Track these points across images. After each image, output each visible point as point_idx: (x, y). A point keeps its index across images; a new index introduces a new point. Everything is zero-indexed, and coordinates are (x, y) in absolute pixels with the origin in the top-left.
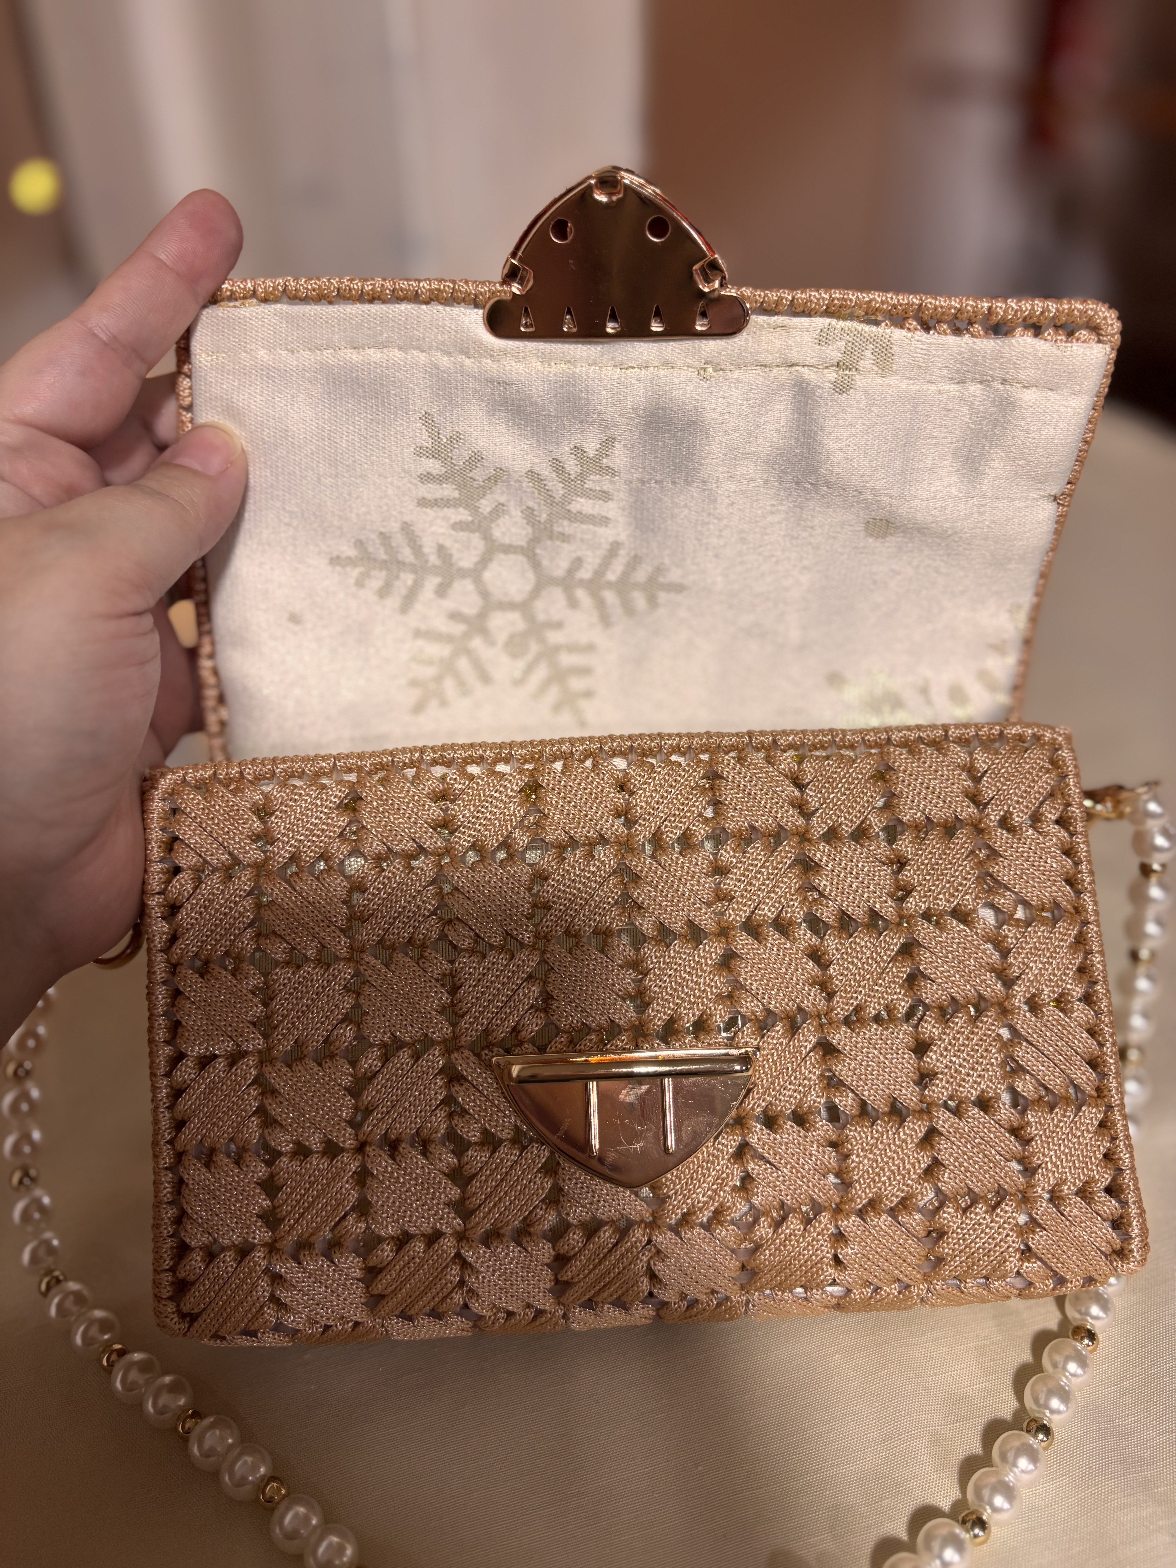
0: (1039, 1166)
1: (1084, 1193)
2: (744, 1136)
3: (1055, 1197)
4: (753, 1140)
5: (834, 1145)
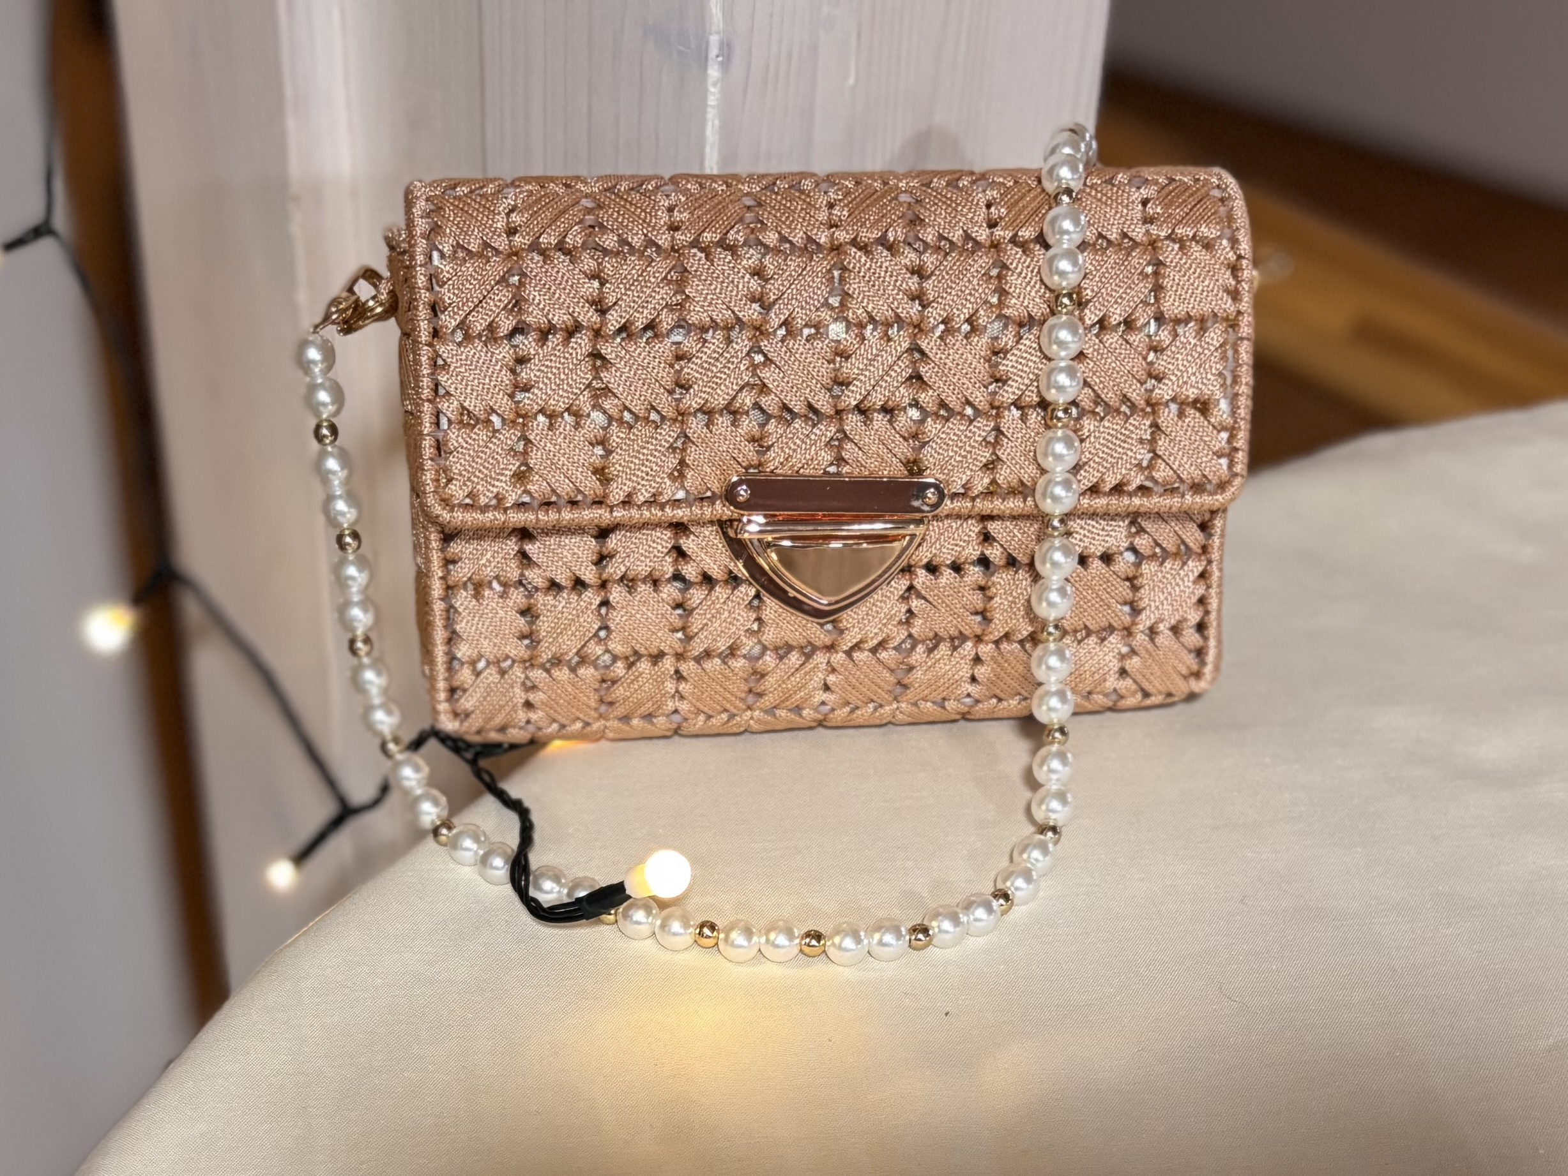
0: (1144, 608)
1: (1175, 630)
2: (911, 580)
3: (1152, 632)
4: (918, 583)
5: (982, 589)
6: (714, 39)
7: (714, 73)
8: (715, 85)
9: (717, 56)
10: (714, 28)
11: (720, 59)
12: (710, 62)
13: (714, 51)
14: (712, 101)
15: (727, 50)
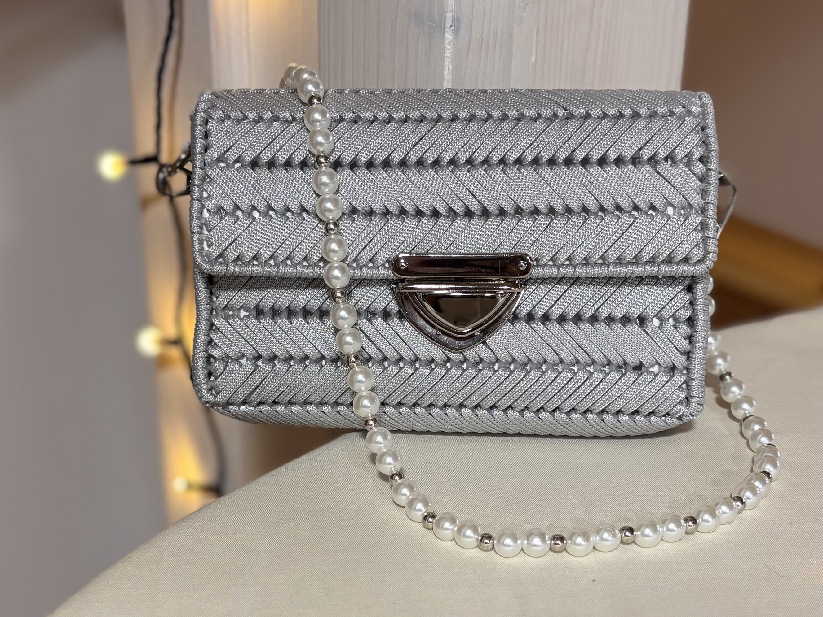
6: (449, 15)
7: (449, 36)
8: (449, 44)
9: (451, 26)
10: (449, 9)
11: (453, 28)
12: (447, 30)
13: (449, 23)
14: (448, 53)
15: (457, 23)
